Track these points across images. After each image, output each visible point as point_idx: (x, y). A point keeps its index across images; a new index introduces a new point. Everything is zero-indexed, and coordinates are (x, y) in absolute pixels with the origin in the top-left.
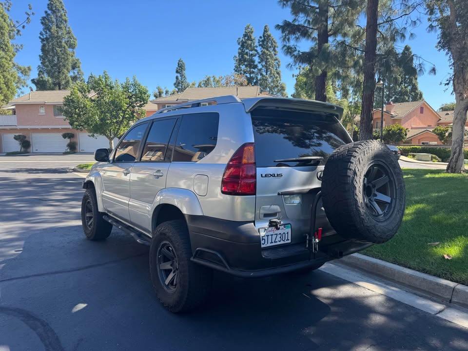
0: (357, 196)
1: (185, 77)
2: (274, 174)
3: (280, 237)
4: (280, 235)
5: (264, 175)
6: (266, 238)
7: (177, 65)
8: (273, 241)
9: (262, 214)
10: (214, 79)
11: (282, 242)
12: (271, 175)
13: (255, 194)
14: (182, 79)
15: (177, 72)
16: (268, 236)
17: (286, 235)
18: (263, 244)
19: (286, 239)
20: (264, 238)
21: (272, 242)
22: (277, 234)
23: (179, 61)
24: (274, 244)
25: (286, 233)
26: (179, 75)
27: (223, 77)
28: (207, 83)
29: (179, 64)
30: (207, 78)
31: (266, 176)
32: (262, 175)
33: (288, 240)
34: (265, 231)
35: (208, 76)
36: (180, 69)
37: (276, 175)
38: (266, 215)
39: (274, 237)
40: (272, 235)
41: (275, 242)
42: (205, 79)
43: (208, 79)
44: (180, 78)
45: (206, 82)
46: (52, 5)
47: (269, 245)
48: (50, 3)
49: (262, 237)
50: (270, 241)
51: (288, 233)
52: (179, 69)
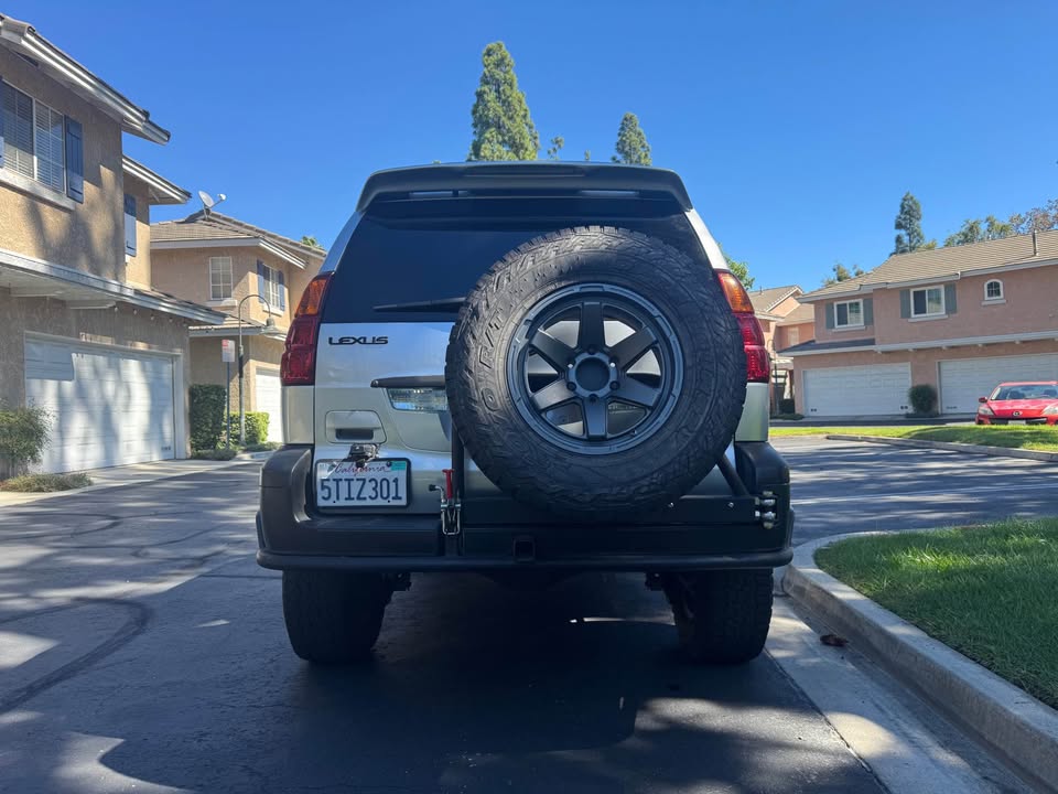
0: (470, 372)
1: (918, 235)
2: (365, 339)
3: (374, 489)
4: (373, 484)
5: (335, 340)
6: (332, 485)
7: (899, 208)
8: (354, 495)
9: (330, 429)
10: (992, 224)
11: (380, 502)
12: (357, 341)
13: (313, 384)
14: (911, 241)
15: (899, 226)
16: (337, 481)
17: (393, 485)
18: (324, 498)
19: (393, 494)
20: (326, 484)
21: (349, 498)
22: (364, 480)
23: (905, 200)
24: (356, 503)
25: (391, 481)
26: (903, 232)
27: (1023, 216)
28: (969, 236)
29: (903, 207)
30: (968, 226)
31: (341, 341)
32: (331, 339)
33: (397, 497)
34: (330, 469)
35: (971, 221)
36: (908, 216)
37: (369, 340)
38: (342, 434)
39: (356, 486)
40: (349, 480)
41: (359, 498)
42: (963, 230)
43: (971, 229)
44: (906, 239)
45: (966, 236)
46: (625, 142)
47: (342, 502)
48: (621, 140)
49: (323, 480)
50: (344, 493)
51: (396, 480)
52: (905, 219)
